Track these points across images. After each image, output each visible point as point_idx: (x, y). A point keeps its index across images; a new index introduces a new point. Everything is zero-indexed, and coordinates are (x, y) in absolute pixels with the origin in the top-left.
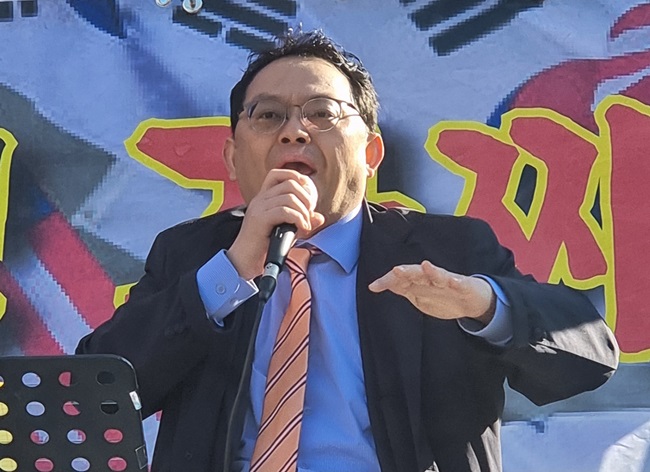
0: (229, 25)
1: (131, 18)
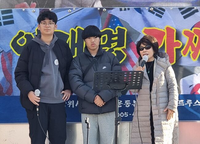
0: (156, 13)
1: (143, 11)
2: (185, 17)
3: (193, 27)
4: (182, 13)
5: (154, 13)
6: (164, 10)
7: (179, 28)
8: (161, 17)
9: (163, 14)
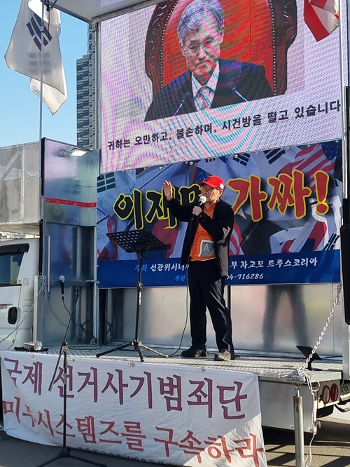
0: (241, 160)
1: (228, 160)
2: (270, 162)
3: (279, 174)
4: (268, 157)
5: (238, 161)
6: (249, 156)
7: (264, 177)
8: (245, 164)
9: (247, 160)
